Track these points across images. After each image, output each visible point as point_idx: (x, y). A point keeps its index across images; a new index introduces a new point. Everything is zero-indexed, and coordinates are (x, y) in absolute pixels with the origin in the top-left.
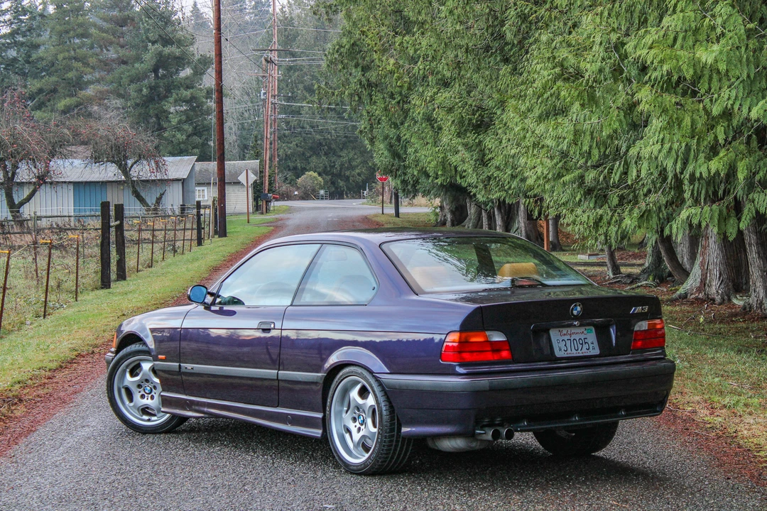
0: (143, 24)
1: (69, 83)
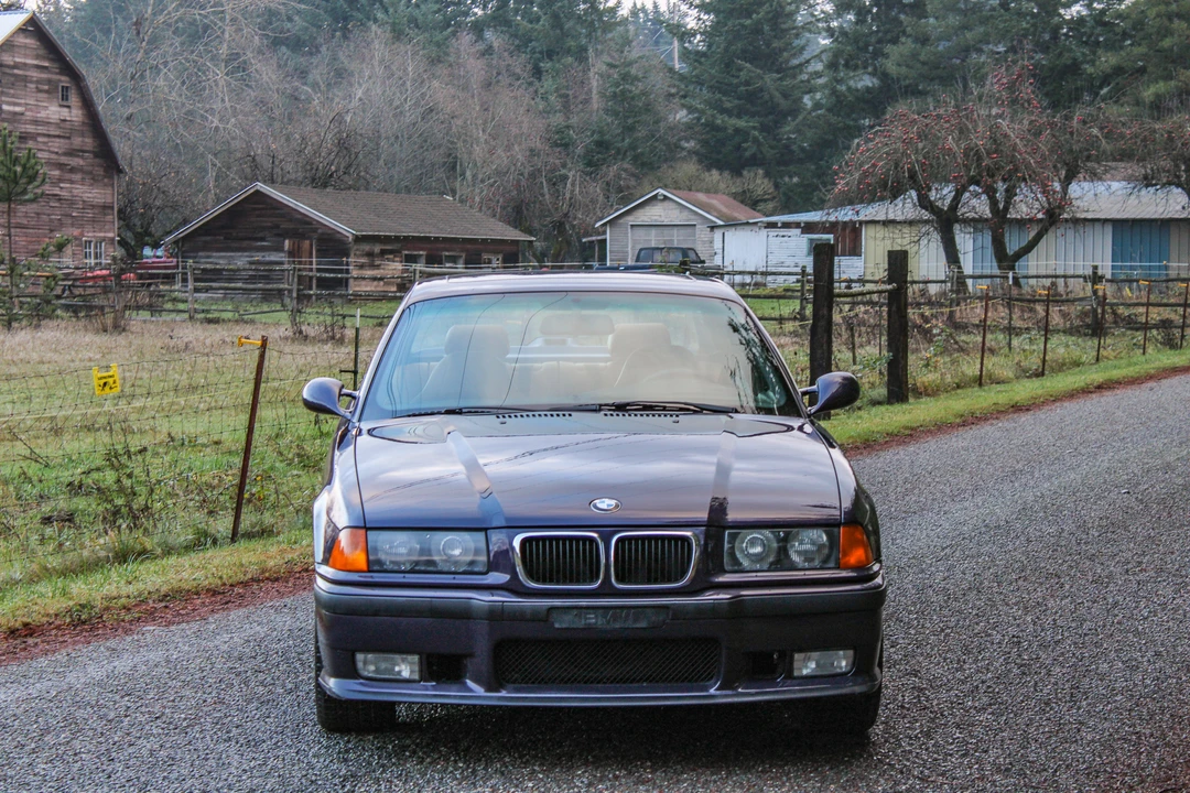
1: (1166, 57)
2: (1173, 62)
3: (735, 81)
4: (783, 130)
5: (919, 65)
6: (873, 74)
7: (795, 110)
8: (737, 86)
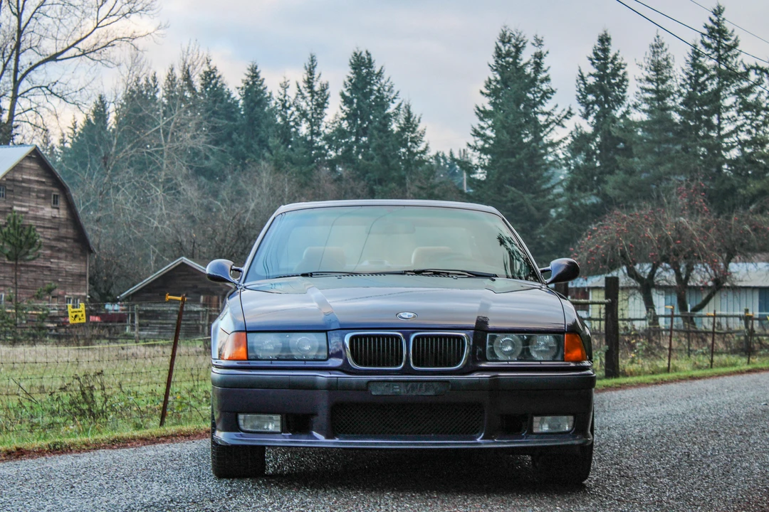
3: (504, 199)
4: (537, 232)
5: (628, 189)
6: (597, 195)
7: (545, 218)
8: (506, 202)
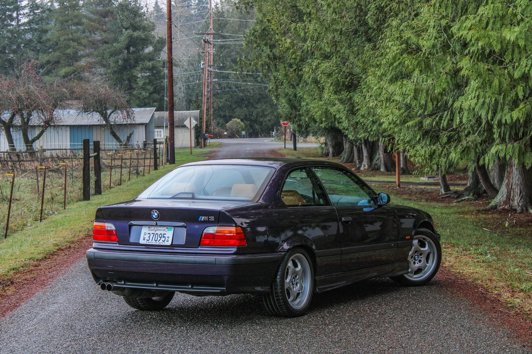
0: (119, 16)
1: (68, 57)
2: (71, 59)
